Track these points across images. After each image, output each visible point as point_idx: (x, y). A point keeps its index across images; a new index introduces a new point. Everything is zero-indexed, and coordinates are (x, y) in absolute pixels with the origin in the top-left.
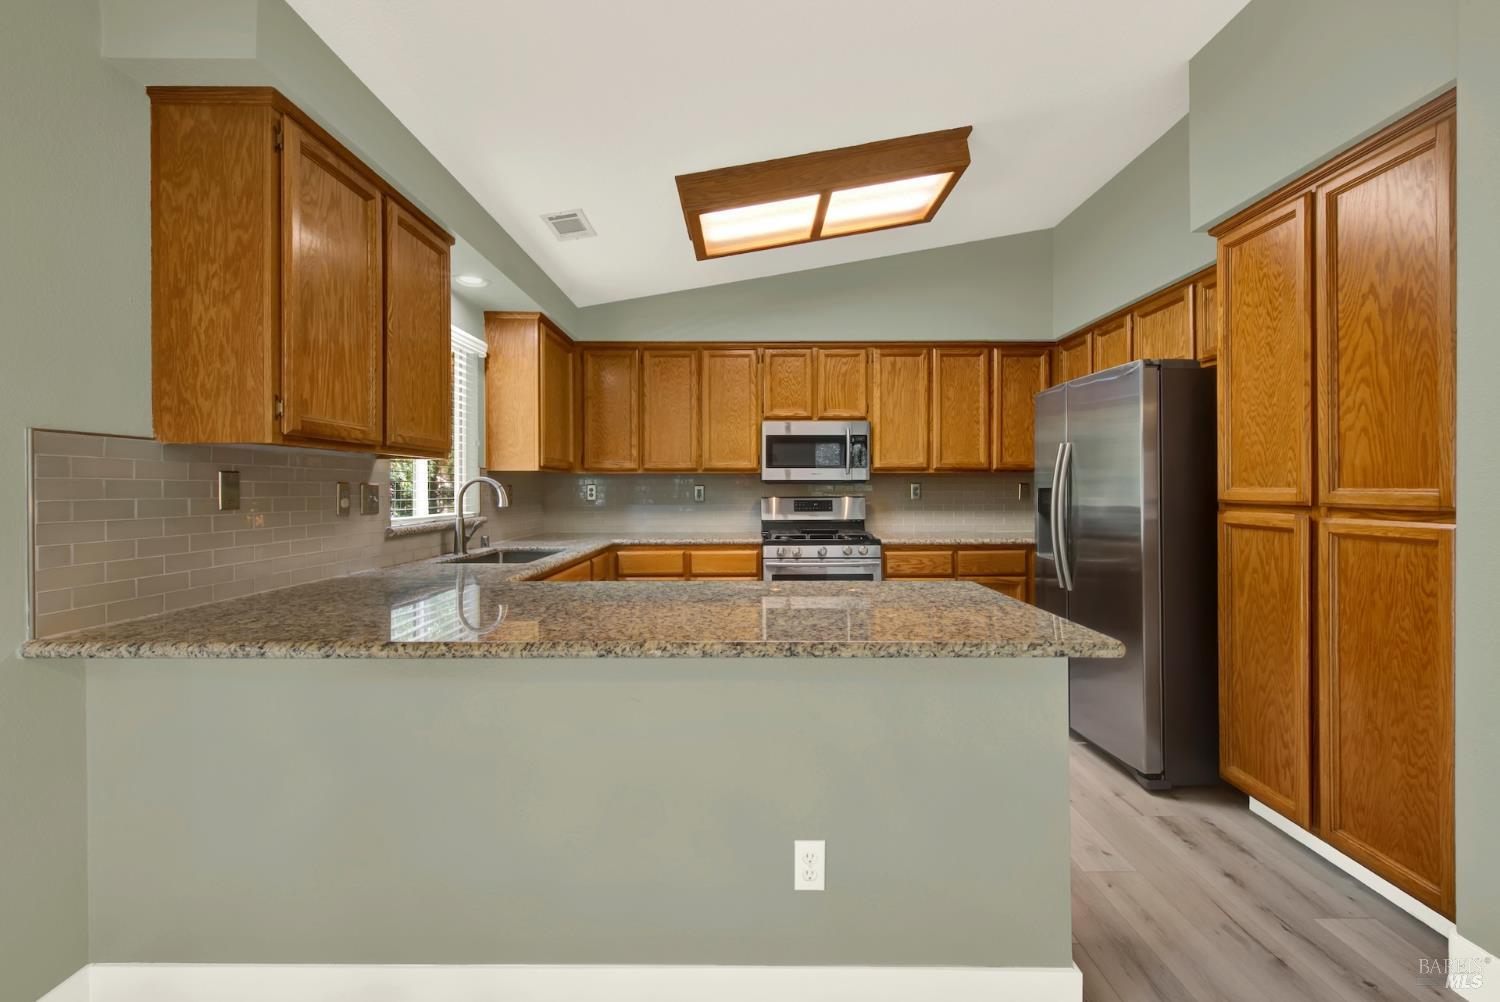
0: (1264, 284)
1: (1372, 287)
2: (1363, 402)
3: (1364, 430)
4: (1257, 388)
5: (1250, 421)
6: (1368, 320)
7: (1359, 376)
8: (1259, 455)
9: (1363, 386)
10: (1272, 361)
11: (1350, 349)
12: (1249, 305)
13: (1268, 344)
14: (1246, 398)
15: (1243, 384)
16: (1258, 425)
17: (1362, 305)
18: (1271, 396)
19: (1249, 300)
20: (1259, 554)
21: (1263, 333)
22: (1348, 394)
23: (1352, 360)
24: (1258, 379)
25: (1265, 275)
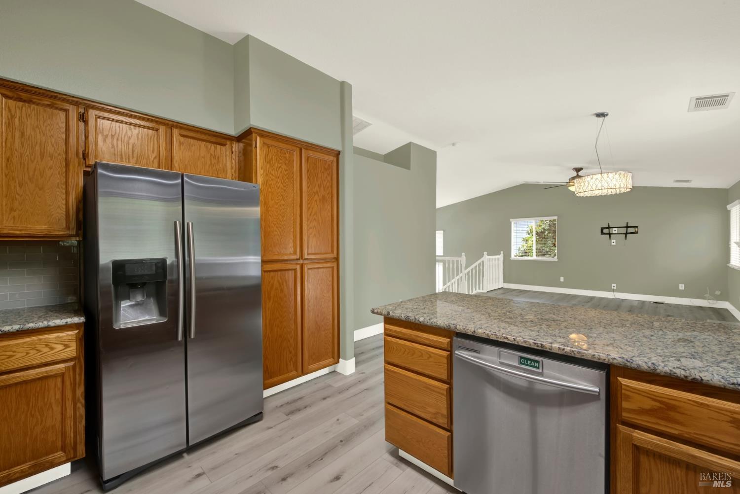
0: (280, 170)
1: (317, 191)
2: (314, 226)
3: (315, 235)
4: (277, 212)
5: (273, 225)
6: (316, 201)
7: (313, 218)
8: (278, 240)
9: (314, 221)
10: (283, 203)
11: (311, 209)
12: (273, 175)
13: (282, 195)
14: (271, 215)
15: (270, 209)
16: (277, 227)
17: (315, 196)
18: (283, 217)
19: (273, 173)
20: (278, 281)
21: (279, 190)
22: (310, 223)
23: (312, 212)
24: (277, 208)
25: (280, 167)
